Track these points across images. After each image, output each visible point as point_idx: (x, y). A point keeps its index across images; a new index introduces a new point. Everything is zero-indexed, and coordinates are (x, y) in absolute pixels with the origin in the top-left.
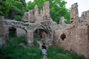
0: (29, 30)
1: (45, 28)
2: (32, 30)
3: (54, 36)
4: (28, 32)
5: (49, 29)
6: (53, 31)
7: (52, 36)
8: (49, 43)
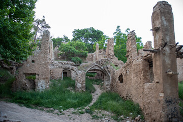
0: (80, 72)
1: (102, 68)
2: (83, 71)
3: (113, 78)
4: (78, 73)
5: (106, 69)
6: (111, 71)
7: (111, 78)
8: (107, 87)
